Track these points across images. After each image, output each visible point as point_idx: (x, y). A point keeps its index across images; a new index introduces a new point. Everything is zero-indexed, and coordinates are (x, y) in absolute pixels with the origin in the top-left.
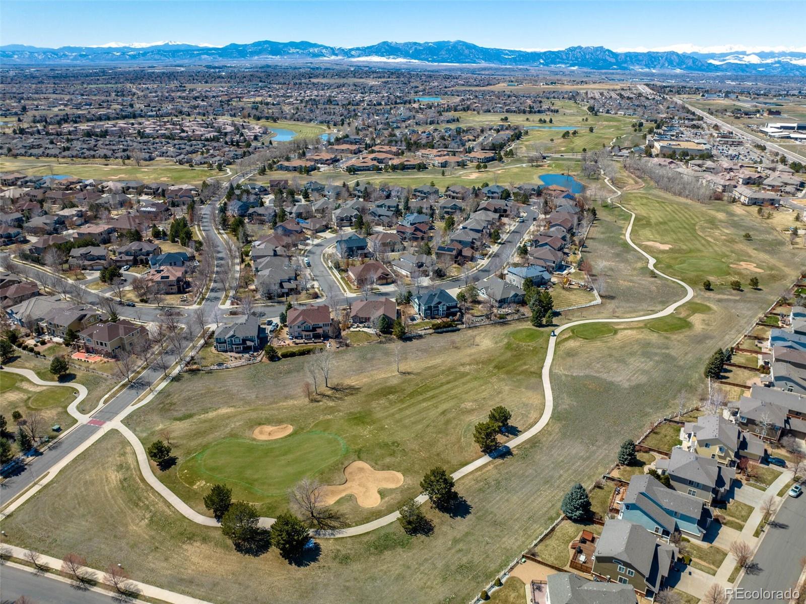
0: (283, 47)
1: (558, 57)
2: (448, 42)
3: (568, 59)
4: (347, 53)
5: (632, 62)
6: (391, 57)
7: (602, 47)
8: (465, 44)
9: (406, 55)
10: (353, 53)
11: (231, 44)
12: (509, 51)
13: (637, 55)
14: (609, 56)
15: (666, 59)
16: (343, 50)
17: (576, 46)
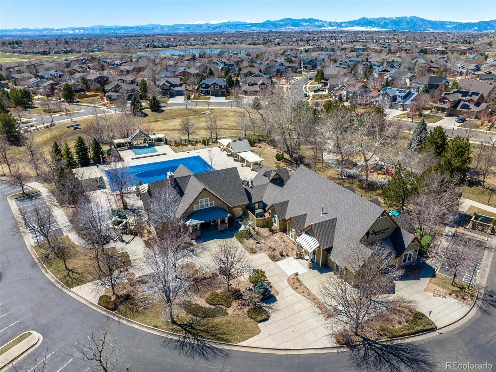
0: (299, 22)
2: (406, 17)
4: (339, 25)
6: (368, 27)
8: (417, 18)
9: (378, 25)
10: (343, 25)
11: (267, 21)
12: (450, 22)
16: (337, 23)
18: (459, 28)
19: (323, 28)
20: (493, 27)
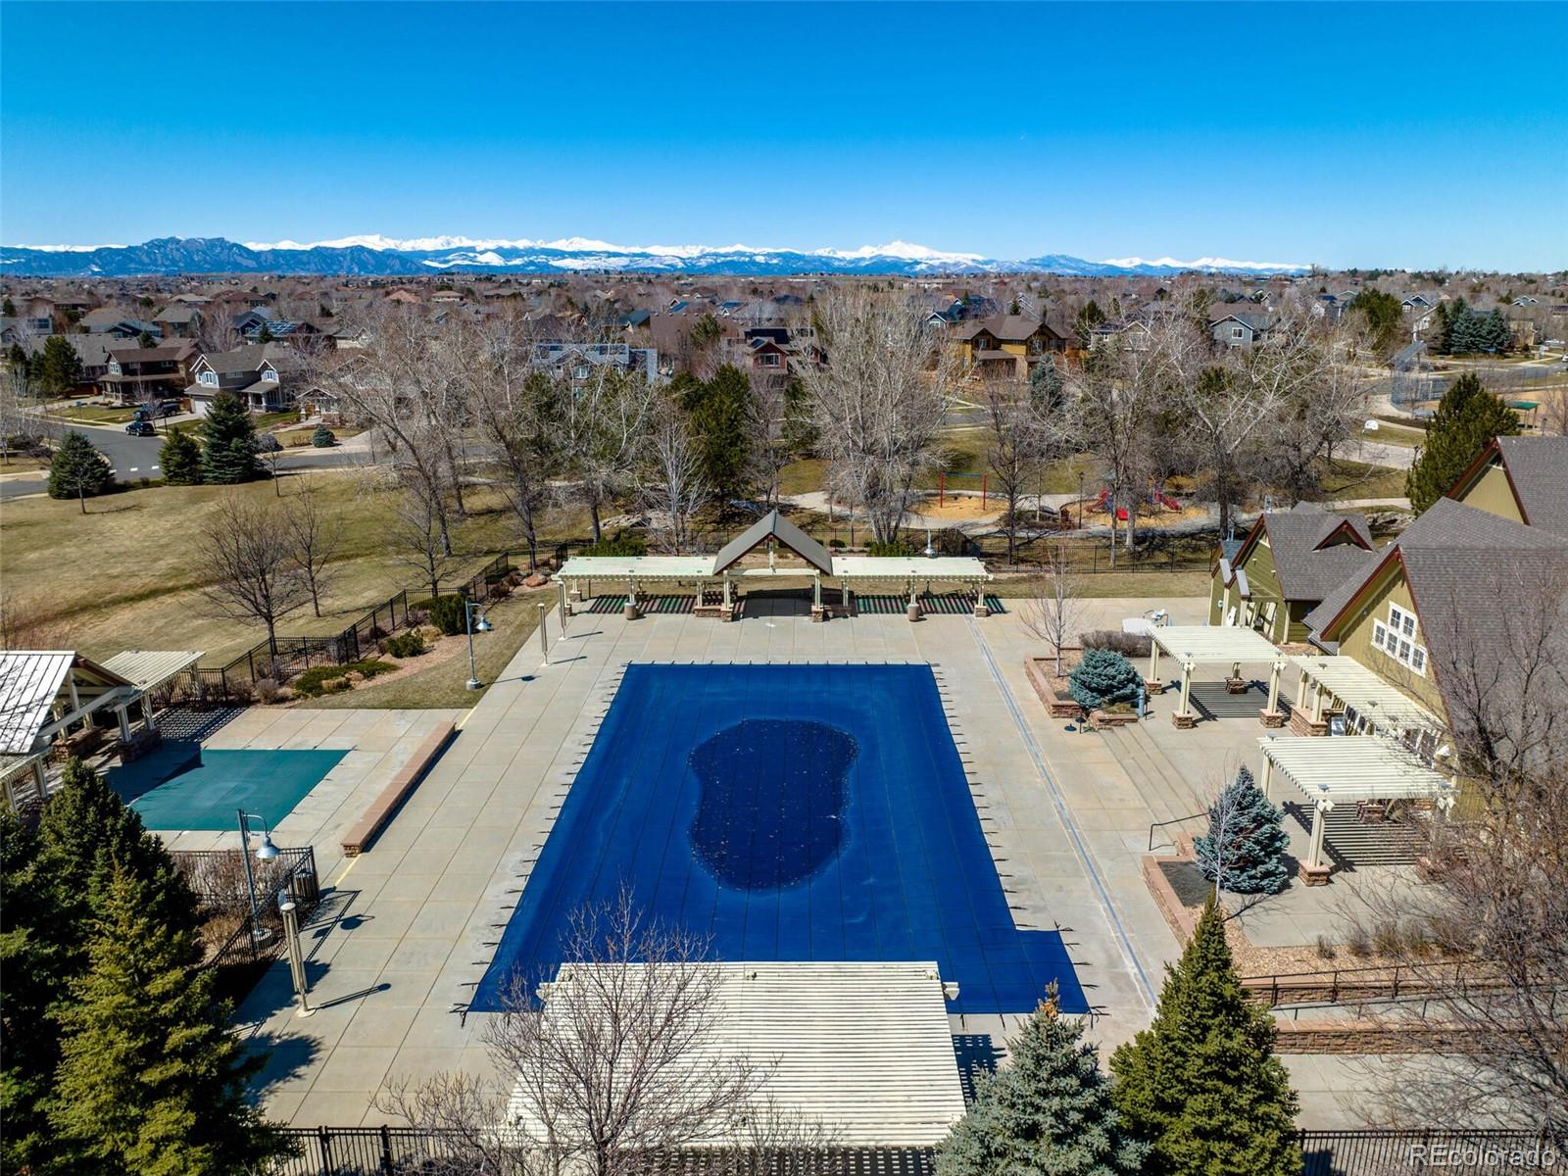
18: (39, 269)
20: (143, 264)
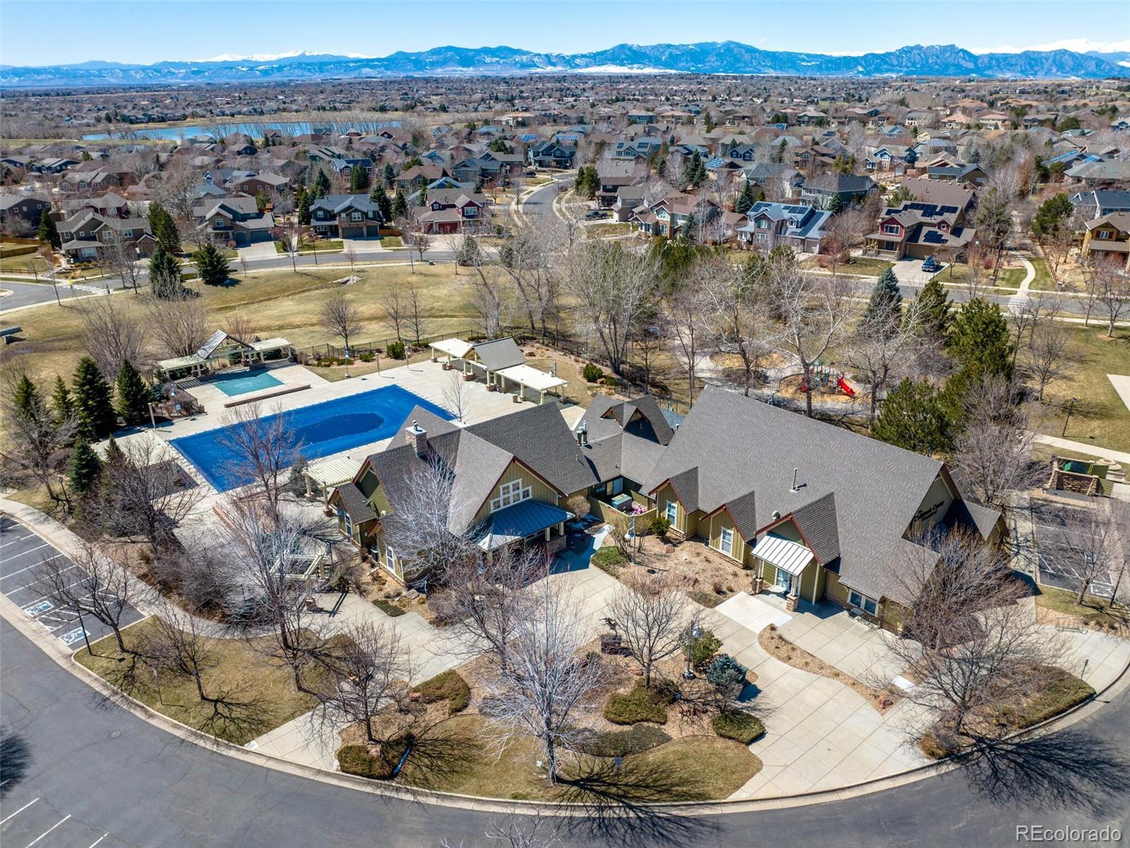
0: (475, 56)
1: (886, 62)
2: (714, 44)
3: (900, 65)
4: (569, 61)
5: (999, 66)
6: (635, 66)
7: (953, 46)
8: (739, 45)
9: (657, 62)
10: (578, 61)
11: (398, 53)
12: (808, 55)
13: (1006, 57)
14: (964, 59)
15: (1054, 61)
16: (563, 57)
17: (912, 45)
18: (828, 69)
19: (533, 70)
20: (893, 66)
